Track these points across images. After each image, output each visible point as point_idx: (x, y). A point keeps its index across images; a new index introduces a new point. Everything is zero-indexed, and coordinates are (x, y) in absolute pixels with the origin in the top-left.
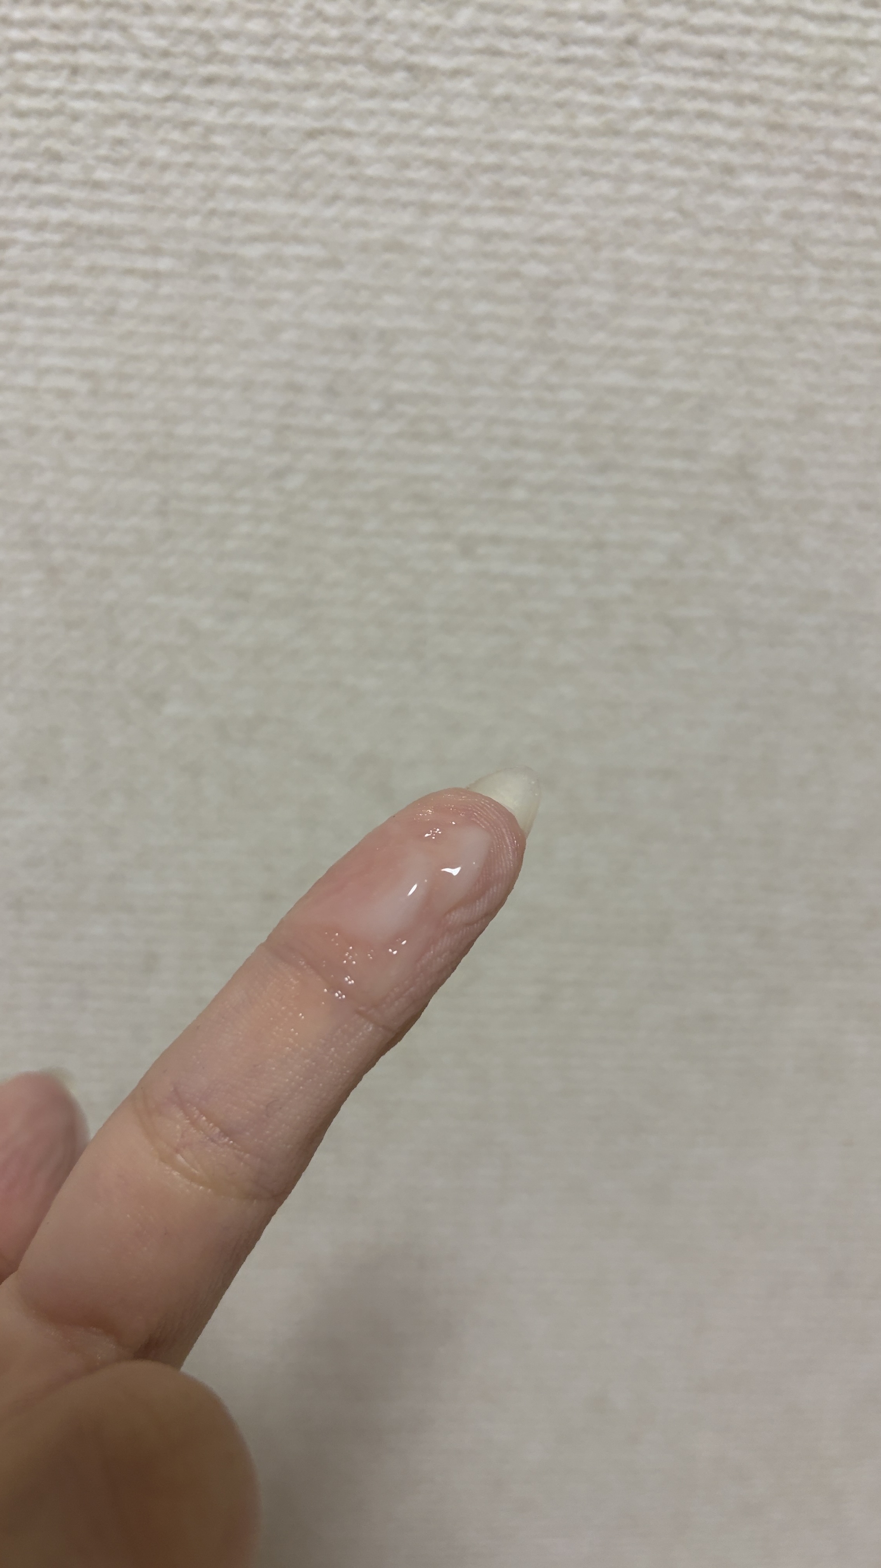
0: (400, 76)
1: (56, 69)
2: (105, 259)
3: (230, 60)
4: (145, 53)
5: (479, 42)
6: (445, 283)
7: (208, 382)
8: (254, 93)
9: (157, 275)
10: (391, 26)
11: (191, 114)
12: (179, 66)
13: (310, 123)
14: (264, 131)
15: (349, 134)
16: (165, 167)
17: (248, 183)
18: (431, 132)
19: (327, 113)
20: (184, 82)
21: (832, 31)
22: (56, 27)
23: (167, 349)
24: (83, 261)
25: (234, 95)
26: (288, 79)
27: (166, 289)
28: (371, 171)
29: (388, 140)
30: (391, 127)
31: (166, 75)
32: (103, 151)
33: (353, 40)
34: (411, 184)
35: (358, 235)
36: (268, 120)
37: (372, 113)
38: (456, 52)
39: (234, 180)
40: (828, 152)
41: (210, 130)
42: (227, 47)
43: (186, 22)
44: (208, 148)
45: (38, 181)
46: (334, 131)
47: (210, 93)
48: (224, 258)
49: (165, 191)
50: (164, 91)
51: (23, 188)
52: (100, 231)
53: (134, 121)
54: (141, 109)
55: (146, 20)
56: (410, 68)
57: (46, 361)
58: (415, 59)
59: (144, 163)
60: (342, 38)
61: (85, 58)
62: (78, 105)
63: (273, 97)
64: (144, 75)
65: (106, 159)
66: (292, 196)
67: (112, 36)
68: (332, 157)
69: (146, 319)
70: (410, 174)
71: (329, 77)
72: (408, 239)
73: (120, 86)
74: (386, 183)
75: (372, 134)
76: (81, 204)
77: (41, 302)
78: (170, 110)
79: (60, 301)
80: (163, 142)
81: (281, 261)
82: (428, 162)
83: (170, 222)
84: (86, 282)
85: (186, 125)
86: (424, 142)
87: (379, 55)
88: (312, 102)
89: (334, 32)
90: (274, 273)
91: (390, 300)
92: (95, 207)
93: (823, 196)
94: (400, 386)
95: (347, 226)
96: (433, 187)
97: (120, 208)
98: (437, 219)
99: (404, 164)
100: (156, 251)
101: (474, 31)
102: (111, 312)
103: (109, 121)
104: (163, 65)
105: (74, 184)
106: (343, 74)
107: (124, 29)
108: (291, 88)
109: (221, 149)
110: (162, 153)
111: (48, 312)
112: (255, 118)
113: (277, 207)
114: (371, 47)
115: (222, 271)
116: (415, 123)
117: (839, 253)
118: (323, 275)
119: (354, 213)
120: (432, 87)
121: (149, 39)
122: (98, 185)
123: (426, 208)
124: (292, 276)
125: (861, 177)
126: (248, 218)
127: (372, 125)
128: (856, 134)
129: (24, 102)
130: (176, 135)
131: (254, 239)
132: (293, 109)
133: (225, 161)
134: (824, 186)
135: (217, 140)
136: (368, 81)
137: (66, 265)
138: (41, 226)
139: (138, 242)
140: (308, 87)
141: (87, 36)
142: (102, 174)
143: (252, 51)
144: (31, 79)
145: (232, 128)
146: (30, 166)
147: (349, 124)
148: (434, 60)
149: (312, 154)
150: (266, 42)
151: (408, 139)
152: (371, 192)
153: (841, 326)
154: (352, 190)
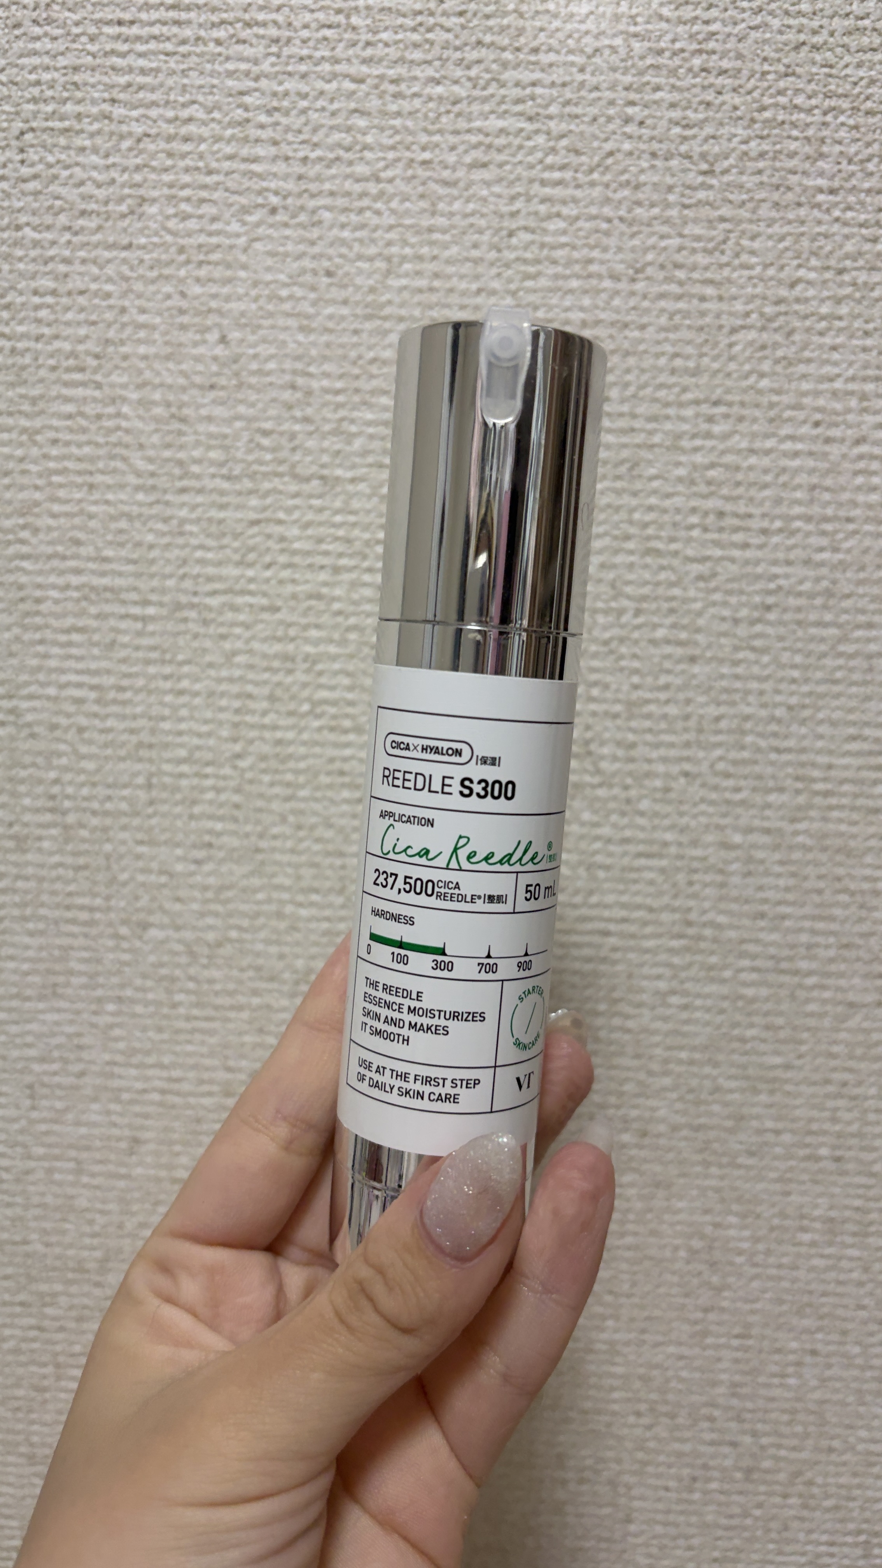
0: (315, 483)
1: (79, 486)
2: (107, 608)
3: (198, 477)
4: (138, 474)
5: (370, 459)
6: (352, 621)
7: (181, 693)
8: (215, 497)
9: (144, 619)
10: (308, 452)
11: (169, 512)
12: (162, 482)
13: (253, 516)
14: (221, 522)
15: (280, 522)
16: (151, 547)
17: (210, 555)
18: (338, 519)
19: (264, 509)
20: (165, 491)
21: (625, 440)
22: (79, 459)
23: (152, 670)
24: (93, 610)
25: (200, 499)
26: (238, 487)
27: (151, 628)
28: (297, 545)
29: (307, 525)
30: (310, 516)
31: (154, 488)
32: (109, 537)
33: (281, 462)
34: (326, 553)
35: (289, 589)
36: (222, 515)
37: (296, 507)
38: (354, 467)
39: (199, 554)
40: (631, 522)
41: (183, 522)
42: (195, 469)
43: (167, 454)
44: (181, 534)
45: (64, 558)
46: (268, 520)
47: (185, 498)
48: (192, 606)
49: (153, 562)
50: (152, 498)
51: (55, 563)
52: (106, 589)
53: (129, 517)
54: (135, 510)
55: (139, 454)
56: (322, 478)
57: (64, 679)
58: (325, 472)
59: (138, 544)
60: (273, 460)
61: (99, 478)
62: (93, 509)
63: (225, 500)
64: (138, 488)
65: (111, 543)
66: (239, 564)
67: (119, 464)
68: (269, 536)
69: (137, 648)
70: (324, 547)
71: (267, 485)
72: (325, 590)
73: (123, 496)
74: (308, 553)
75: (295, 522)
76: (93, 572)
77: (63, 638)
78: (154, 511)
79: (76, 637)
80: (151, 530)
81: (235, 608)
82: (337, 539)
83: (155, 583)
84: (94, 623)
85: (166, 520)
86: (335, 525)
87: (299, 470)
88: (254, 502)
89: (268, 457)
90: (229, 616)
91: (314, 633)
92: (103, 574)
93: (631, 552)
94: (324, 694)
95: (281, 582)
96: (341, 555)
97: (120, 574)
98: (346, 577)
99: (320, 541)
100: (146, 603)
101: (365, 453)
102: (113, 643)
103: (113, 518)
104: (151, 482)
105: (89, 559)
106: (276, 483)
107: (124, 459)
108: (240, 493)
109: (191, 534)
110: (150, 538)
111: (70, 644)
112: (214, 513)
113: (232, 571)
114: (293, 466)
115: (193, 614)
116: (327, 513)
117: (646, 590)
118: (265, 616)
119: (286, 574)
120: (338, 489)
121: (141, 464)
122: (106, 560)
123: (337, 570)
124: (242, 617)
125: (658, 538)
126: (210, 579)
127: (296, 515)
128: (651, 508)
129: (56, 508)
130: (160, 526)
131: (214, 593)
132: (239, 507)
133: (194, 541)
134: (631, 545)
135: (188, 528)
136: (293, 488)
137: (83, 613)
138: (67, 587)
139: (134, 596)
140: (250, 492)
141: (101, 465)
142: (109, 553)
143: (212, 470)
144: (62, 493)
145: (198, 520)
146: (60, 549)
147: (281, 515)
148: (339, 472)
149: (253, 536)
150: (222, 464)
151: (321, 524)
152: (297, 559)
153: (653, 642)
154: (283, 559)
